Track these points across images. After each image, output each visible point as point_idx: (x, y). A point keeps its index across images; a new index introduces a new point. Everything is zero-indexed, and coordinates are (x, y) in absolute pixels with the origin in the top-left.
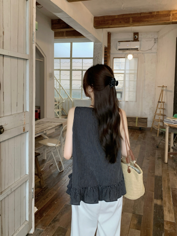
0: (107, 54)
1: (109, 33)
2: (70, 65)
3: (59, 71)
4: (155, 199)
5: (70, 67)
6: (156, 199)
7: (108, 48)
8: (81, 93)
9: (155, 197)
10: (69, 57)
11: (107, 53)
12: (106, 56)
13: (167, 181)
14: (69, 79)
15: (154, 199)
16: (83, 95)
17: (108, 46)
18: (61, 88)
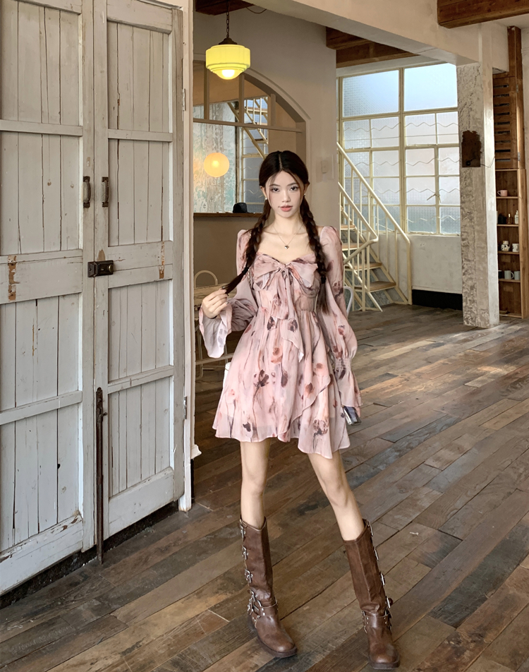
0: (510, 93)
1: (513, 29)
2: (397, 134)
3: (368, 153)
5: (398, 140)
7: (511, 75)
8: (435, 214)
10: (397, 110)
11: (509, 90)
12: (508, 97)
14: (398, 175)
16: (440, 221)
17: (511, 67)
18: (374, 202)
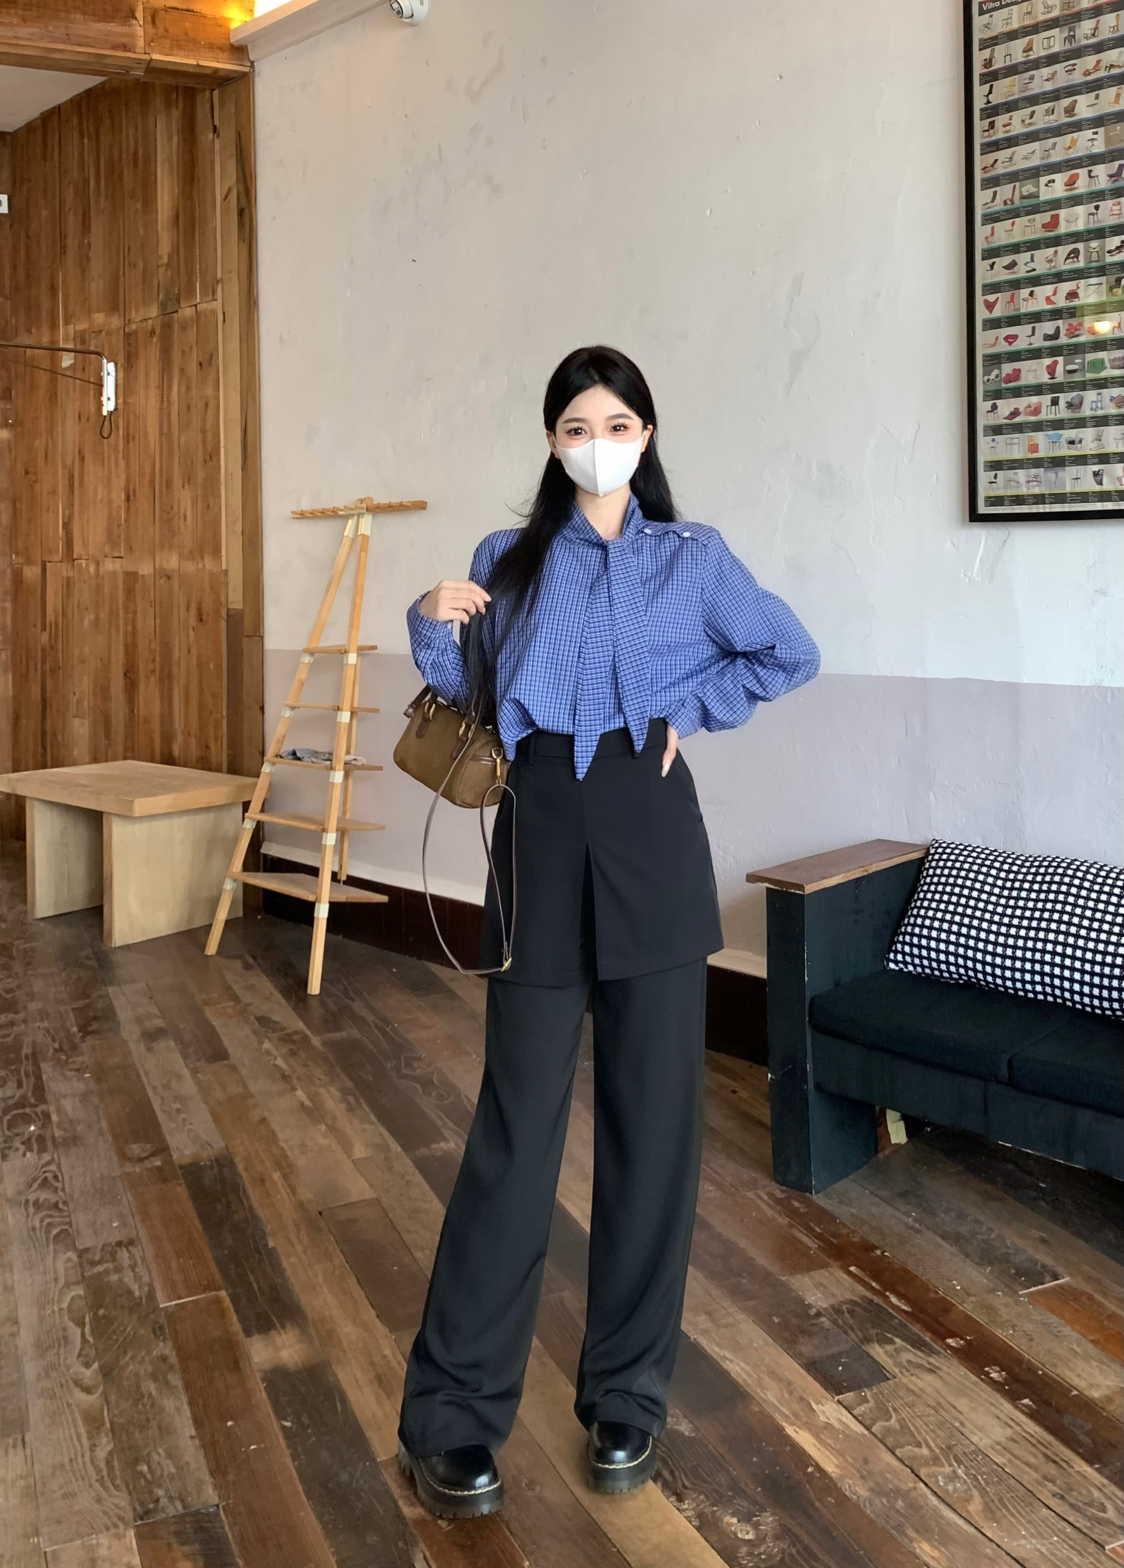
4: (248, 1333)
6: (256, 1337)
9: (242, 1320)
13: (276, 1176)
15: (241, 1336)
